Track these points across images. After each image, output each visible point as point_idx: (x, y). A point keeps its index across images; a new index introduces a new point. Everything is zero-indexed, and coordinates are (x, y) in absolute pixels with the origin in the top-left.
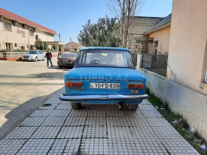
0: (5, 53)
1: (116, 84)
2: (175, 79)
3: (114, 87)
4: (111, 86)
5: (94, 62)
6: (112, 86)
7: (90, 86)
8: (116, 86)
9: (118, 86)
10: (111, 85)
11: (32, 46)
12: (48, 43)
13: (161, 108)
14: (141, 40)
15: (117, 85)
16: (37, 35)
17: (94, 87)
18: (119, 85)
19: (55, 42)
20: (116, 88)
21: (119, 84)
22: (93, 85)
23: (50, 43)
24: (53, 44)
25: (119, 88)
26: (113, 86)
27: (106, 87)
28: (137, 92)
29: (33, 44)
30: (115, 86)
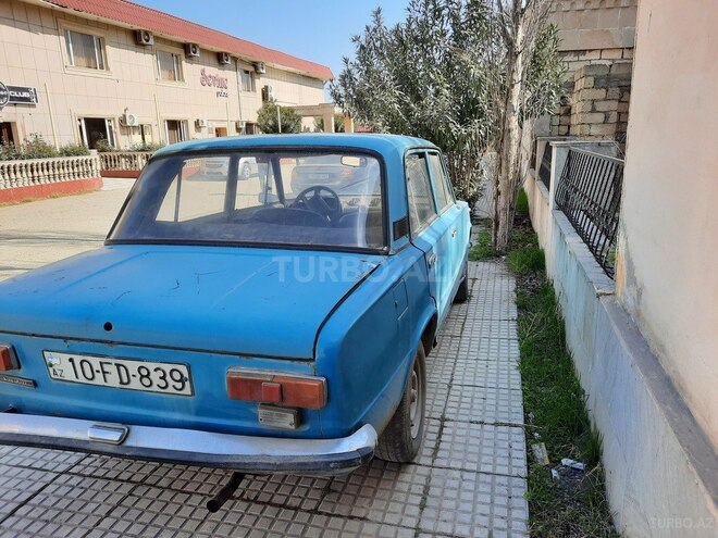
1: (167, 368)
2: (638, 314)
3: (163, 384)
4: (142, 376)
5: (311, 194)
6: (148, 376)
7: (51, 369)
8: (168, 378)
9: (182, 380)
10: (144, 372)
11: (249, 125)
12: (299, 113)
13: (564, 461)
14: (616, 76)
15: (177, 376)
16: (266, 87)
17: (69, 375)
18: (186, 375)
19: (322, 106)
20: (170, 389)
21: (184, 369)
22: (62, 365)
24: (318, 112)
25: (187, 390)
26: (155, 376)
27: (121, 383)
28: (287, 421)
29: (254, 119)
30: (163, 378)
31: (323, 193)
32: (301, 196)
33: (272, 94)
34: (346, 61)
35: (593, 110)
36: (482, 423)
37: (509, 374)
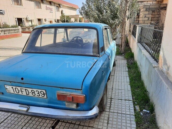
0: (33, 27)
1: (40, 91)
2: (168, 73)
3: (39, 95)
4: (32, 93)
6: (34, 93)
7: (7, 90)
8: (40, 93)
9: (44, 94)
10: (33, 92)
11: (58, 20)
12: (70, 17)
13: (144, 110)
14: (151, 8)
15: (42, 93)
16: (62, 10)
17: (12, 92)
18: (45, 93)
19: (76, 15)
20: (41, 96)
21: (44, 91)
22: (10, 88)
23: (73, 16)
24: (75, 17)
25: (45, 97)
26: (36, 93)
27: (27, 94)
28: (74, 106)
29: (59, 19)
30: (38, 93)
31: (79, 38)
32: (73, 39)
33: (64, 12)
34: (83, 4)
35: (145, 17)
36: (121, 100)
37: (127, 86)
